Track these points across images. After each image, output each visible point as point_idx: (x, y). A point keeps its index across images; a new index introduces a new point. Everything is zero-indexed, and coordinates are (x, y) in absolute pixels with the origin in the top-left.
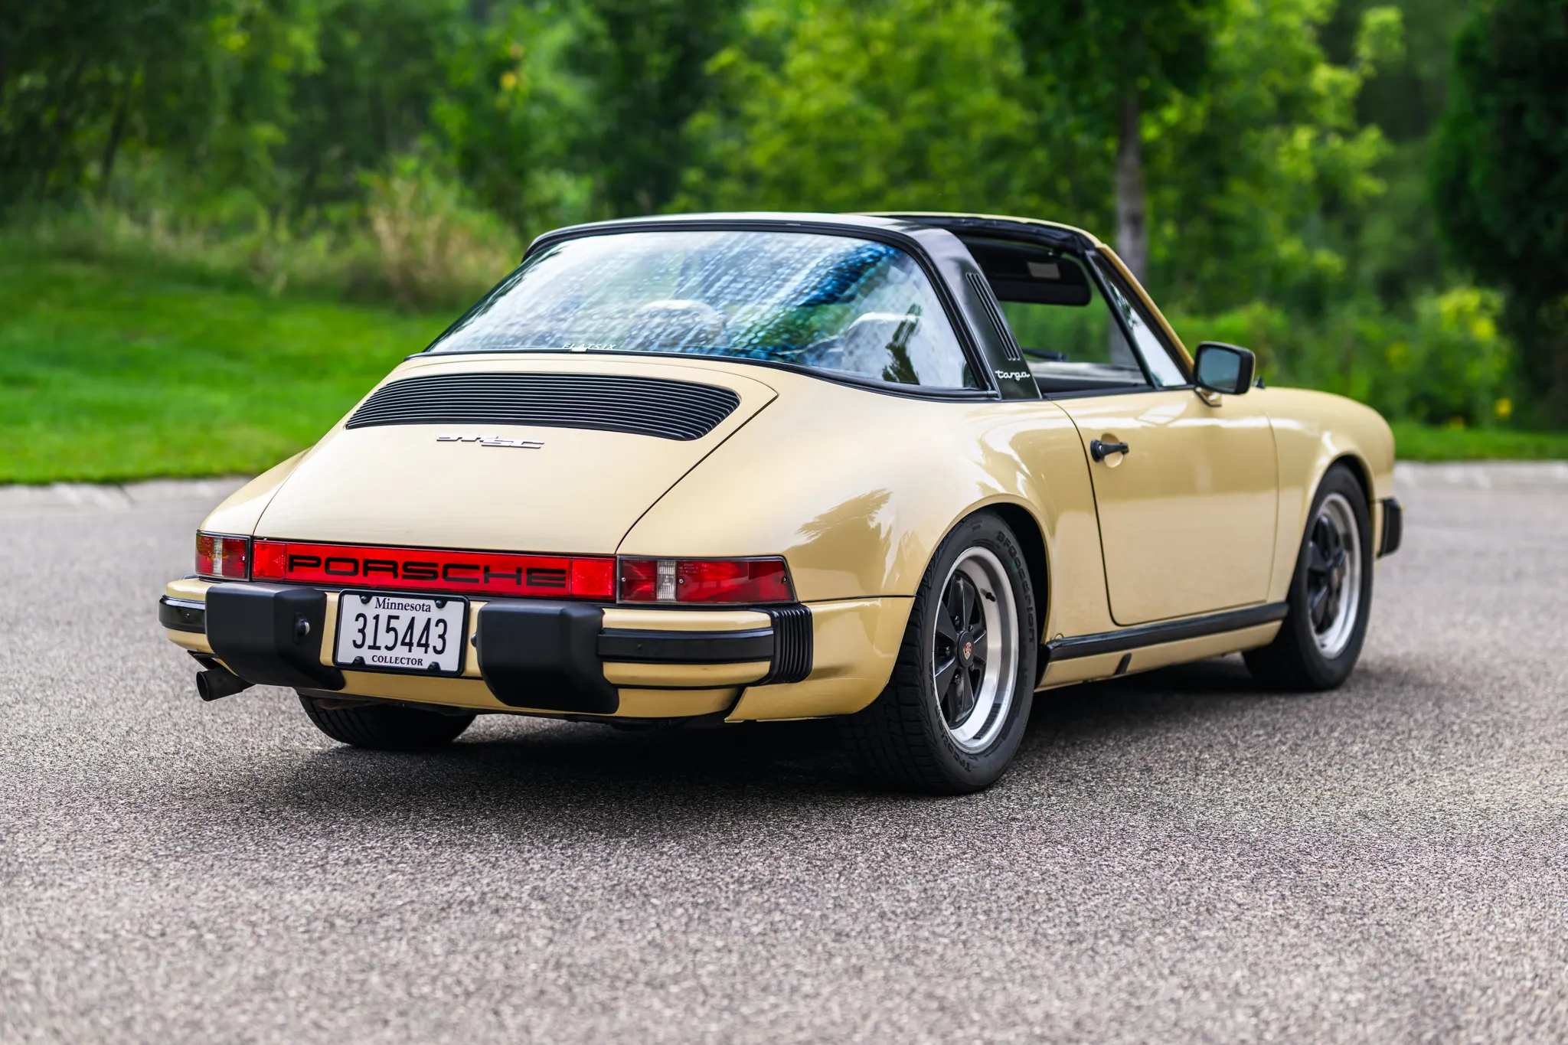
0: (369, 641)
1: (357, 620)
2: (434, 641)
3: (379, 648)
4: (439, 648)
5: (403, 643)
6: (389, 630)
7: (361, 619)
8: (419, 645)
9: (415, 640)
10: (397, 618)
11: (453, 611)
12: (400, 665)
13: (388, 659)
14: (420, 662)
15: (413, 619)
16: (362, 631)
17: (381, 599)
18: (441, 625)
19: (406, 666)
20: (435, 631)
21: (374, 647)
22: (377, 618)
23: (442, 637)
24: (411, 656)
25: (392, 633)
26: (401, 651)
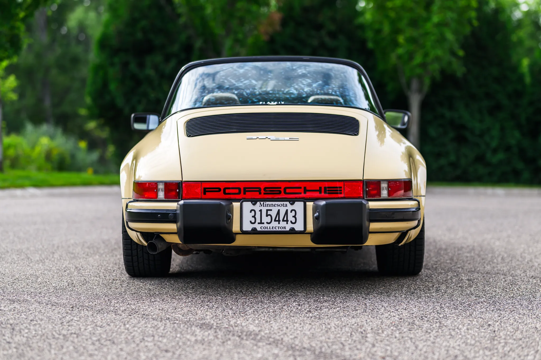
0: (258, 220)
1: (251, 212)
2: (291, 218)
3: (263, 223)
4: (294, 221)
5: (275, 221)
6: (267, 215)
7: (253, 212)
8: (283, 221)
9: (281, 219)
10: (271, 210)
11: (299, 206)
12: (275, 230)
13: (268, 228)
14: (285, 228)
15: (279, 210)
16: (254, 217)
17: (262, 203)
18: (293, 212)
19: (278, 230)
20: (290, 215)
21: (261, 223)
22: (261, 211)
23: (294, 217)
24: (280, 225)
25: (269, 217)
26: (274, 224)
